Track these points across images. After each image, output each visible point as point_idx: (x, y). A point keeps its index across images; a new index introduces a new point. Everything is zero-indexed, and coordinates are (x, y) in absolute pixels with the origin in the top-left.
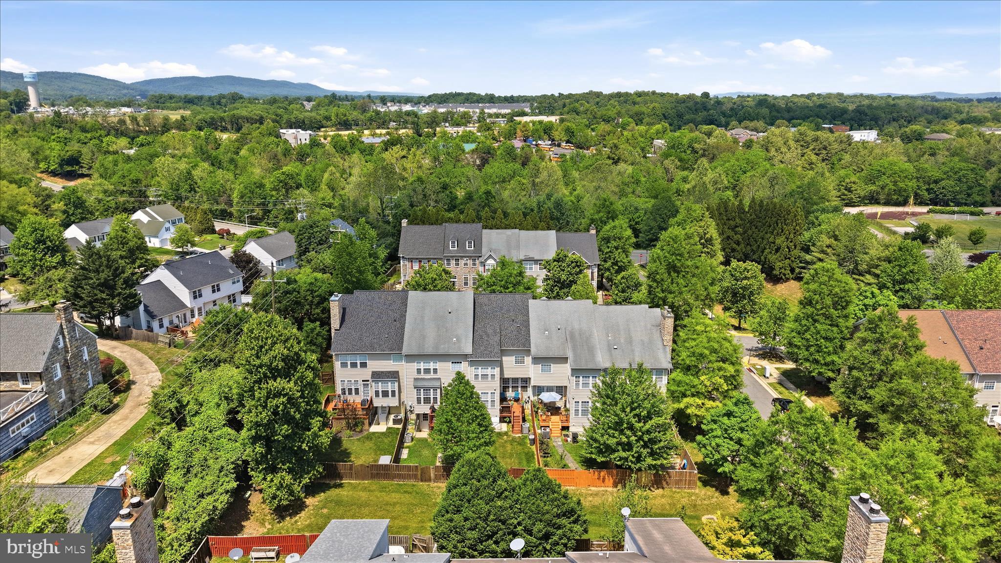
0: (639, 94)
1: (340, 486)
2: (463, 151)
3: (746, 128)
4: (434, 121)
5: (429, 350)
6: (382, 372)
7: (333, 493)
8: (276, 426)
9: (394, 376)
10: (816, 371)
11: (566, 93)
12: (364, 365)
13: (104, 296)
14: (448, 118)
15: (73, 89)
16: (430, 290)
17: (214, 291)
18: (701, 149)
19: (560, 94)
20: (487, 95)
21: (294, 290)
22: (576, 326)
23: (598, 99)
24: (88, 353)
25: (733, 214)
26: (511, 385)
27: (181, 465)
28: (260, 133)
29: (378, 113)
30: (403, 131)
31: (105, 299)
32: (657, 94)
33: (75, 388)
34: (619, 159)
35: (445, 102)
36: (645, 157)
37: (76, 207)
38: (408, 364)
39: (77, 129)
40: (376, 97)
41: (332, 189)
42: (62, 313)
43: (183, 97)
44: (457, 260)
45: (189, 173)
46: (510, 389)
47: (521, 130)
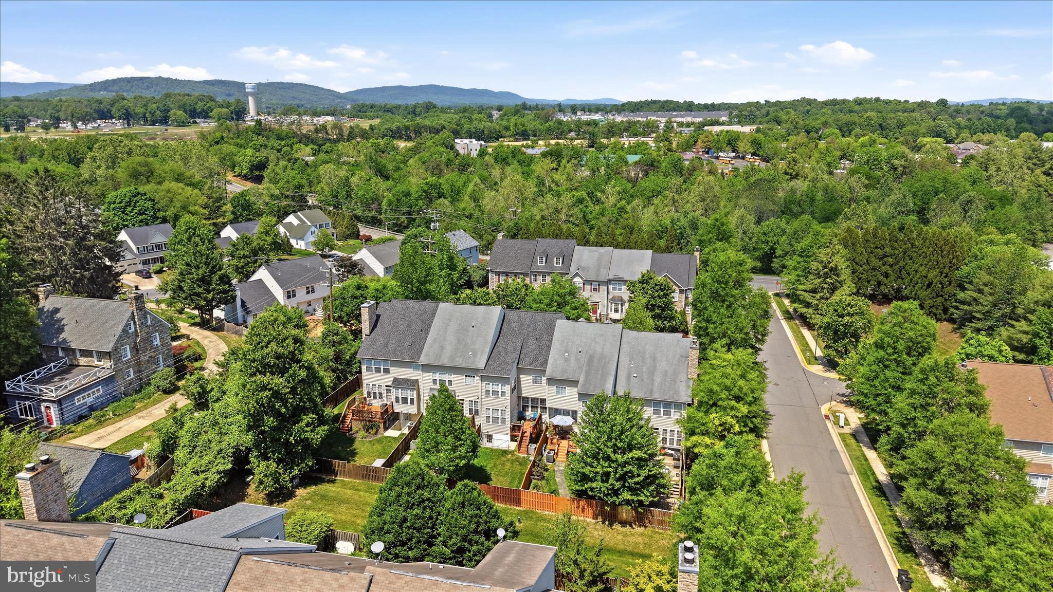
0: (859, 102)
1: (333, 481)
2: (627, 163)
3: (979, 142)
4: (612, 130)
5: (444, 362)
6: (403, 379)
7: (324, 488)
8: (265, 417)
9: (413, 384)
10: (885, 424)
11: (773, 100)
12: (387, 371)
13: (201, 290)
14: (629, 129)
15: (294, 98)
16: (480, 304)
17: (308, 293)
18: (901, 165)
19: (766, 101)
20: (685, 102)
21: (362, 296)
22: (599, 350)
23: (809, 107)
24: (160, 339)
25: (883, 242)
26: (530, 405)
27: (187, 444)
28: (434, 143)
29: (560, 122)
30: (579, 141)
31: (201, 293)
32: (881, 101)
33: (143, 369)
34: (797, 175)
35: (638, 110)
36: (831, 173)
37: (244, 209)
38: (424, 373)
39: (274, 136)
40: (567, 106)
41: (476, 200)
42: (134, 302)
43: (383, 106)
44: (544, 276)
45: (347, 179)
46: (530, 409)
47: (703, 141)
